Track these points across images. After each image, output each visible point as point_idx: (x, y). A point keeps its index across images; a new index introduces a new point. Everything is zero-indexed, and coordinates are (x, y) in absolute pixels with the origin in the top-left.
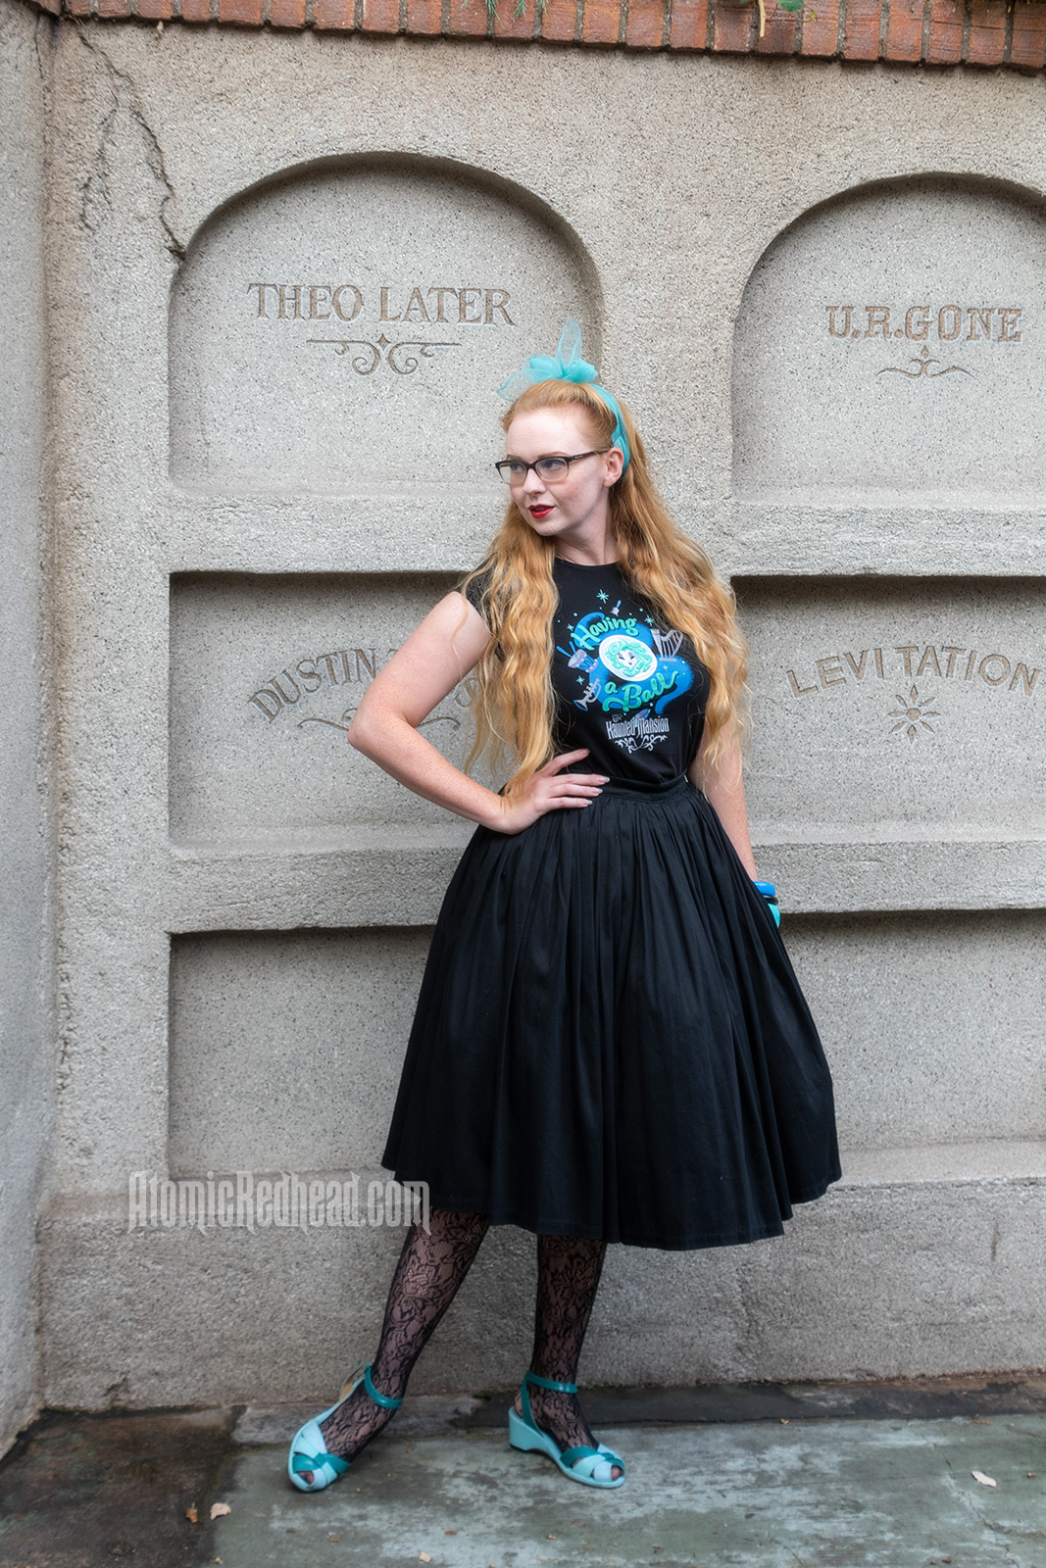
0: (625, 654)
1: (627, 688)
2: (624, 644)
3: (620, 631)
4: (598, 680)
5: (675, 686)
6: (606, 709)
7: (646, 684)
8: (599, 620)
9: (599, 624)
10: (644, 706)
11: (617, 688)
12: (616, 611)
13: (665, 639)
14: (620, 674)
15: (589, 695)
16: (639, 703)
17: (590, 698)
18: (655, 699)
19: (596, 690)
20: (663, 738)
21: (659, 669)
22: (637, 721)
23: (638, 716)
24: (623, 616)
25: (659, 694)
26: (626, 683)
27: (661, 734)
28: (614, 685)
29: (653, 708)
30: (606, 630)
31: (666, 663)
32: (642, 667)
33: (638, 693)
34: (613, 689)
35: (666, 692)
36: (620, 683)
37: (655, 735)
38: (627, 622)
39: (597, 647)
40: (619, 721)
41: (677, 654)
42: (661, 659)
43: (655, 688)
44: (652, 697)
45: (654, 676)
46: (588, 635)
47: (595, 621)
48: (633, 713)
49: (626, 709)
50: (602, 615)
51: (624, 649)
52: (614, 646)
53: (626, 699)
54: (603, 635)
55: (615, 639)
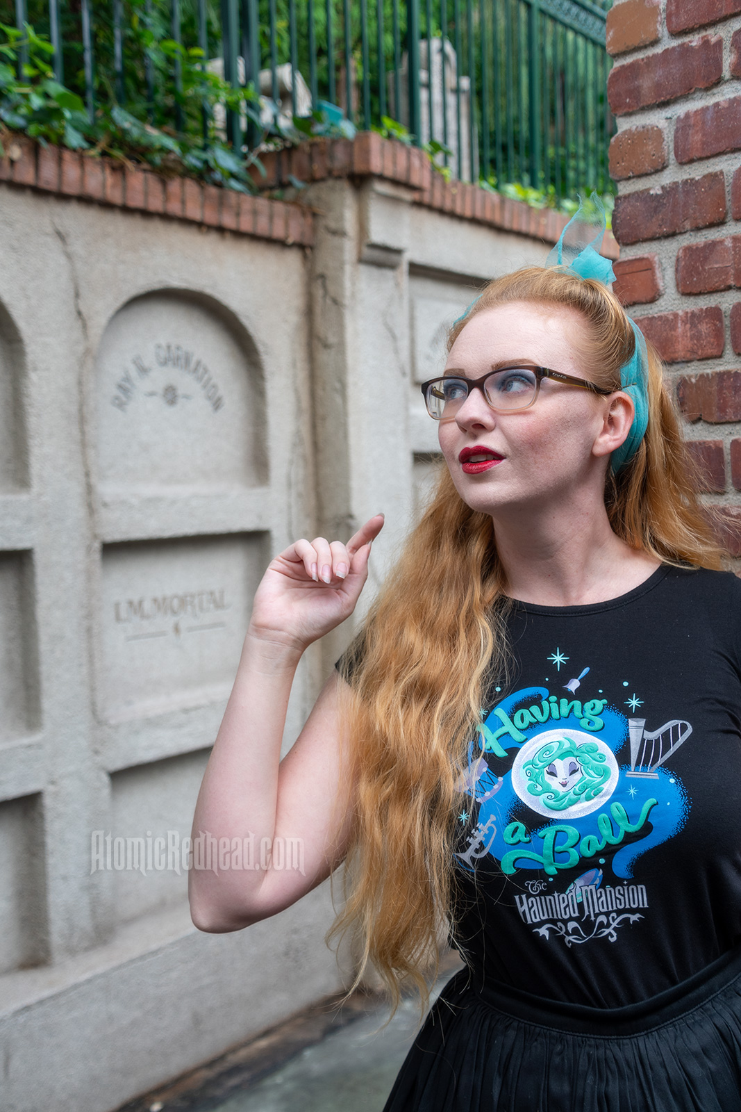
0: (561, 766)
1: (548, 833)
2: (567, 745)
3: (569, 721)
4: (493, 818)
5: (647, 828)
6: (508, 869)
7: (587, 824)
8: (536, 701)
9: (535, 709)
10: (585, 865)
11: (527, 833)
12: (574, 685)
13: (651, 736)
14: (537, 805)
15: (475, 844)
16: (574, 858)
17: (477, 851)
18: (610, 851)
19: (488, 837)
20: (634, 918)
21: (619, 794)
22: (579, 890)
23: (579, 882)
24: (584, 695)
25: (615, 841)
26: (547, 822)
27: (632, 911)
28: (522, 827)
29: (607, 868)
30: (542, 719)
31: (637, 783)
32: (588, 792)
33: (571, 842)
34: (521, 836)
35: (630, 838)
36: (535, 822)
37: (619, 912)
38: (588, 705)
39: (513, 752)
40: (542, 893)
41: (664, 765)
42: (631, 774)
43: (606, 831)
44: (601, 847)
45: (606, 808)
46: (508, 727)
47: (526, 704)
48: (564, 879)
49: (551, 870)
50: (544, 691)
51: (562, 756)
52: (546, 749)
53: (548, 851)
54: (533, 728)
55: (553, 737)
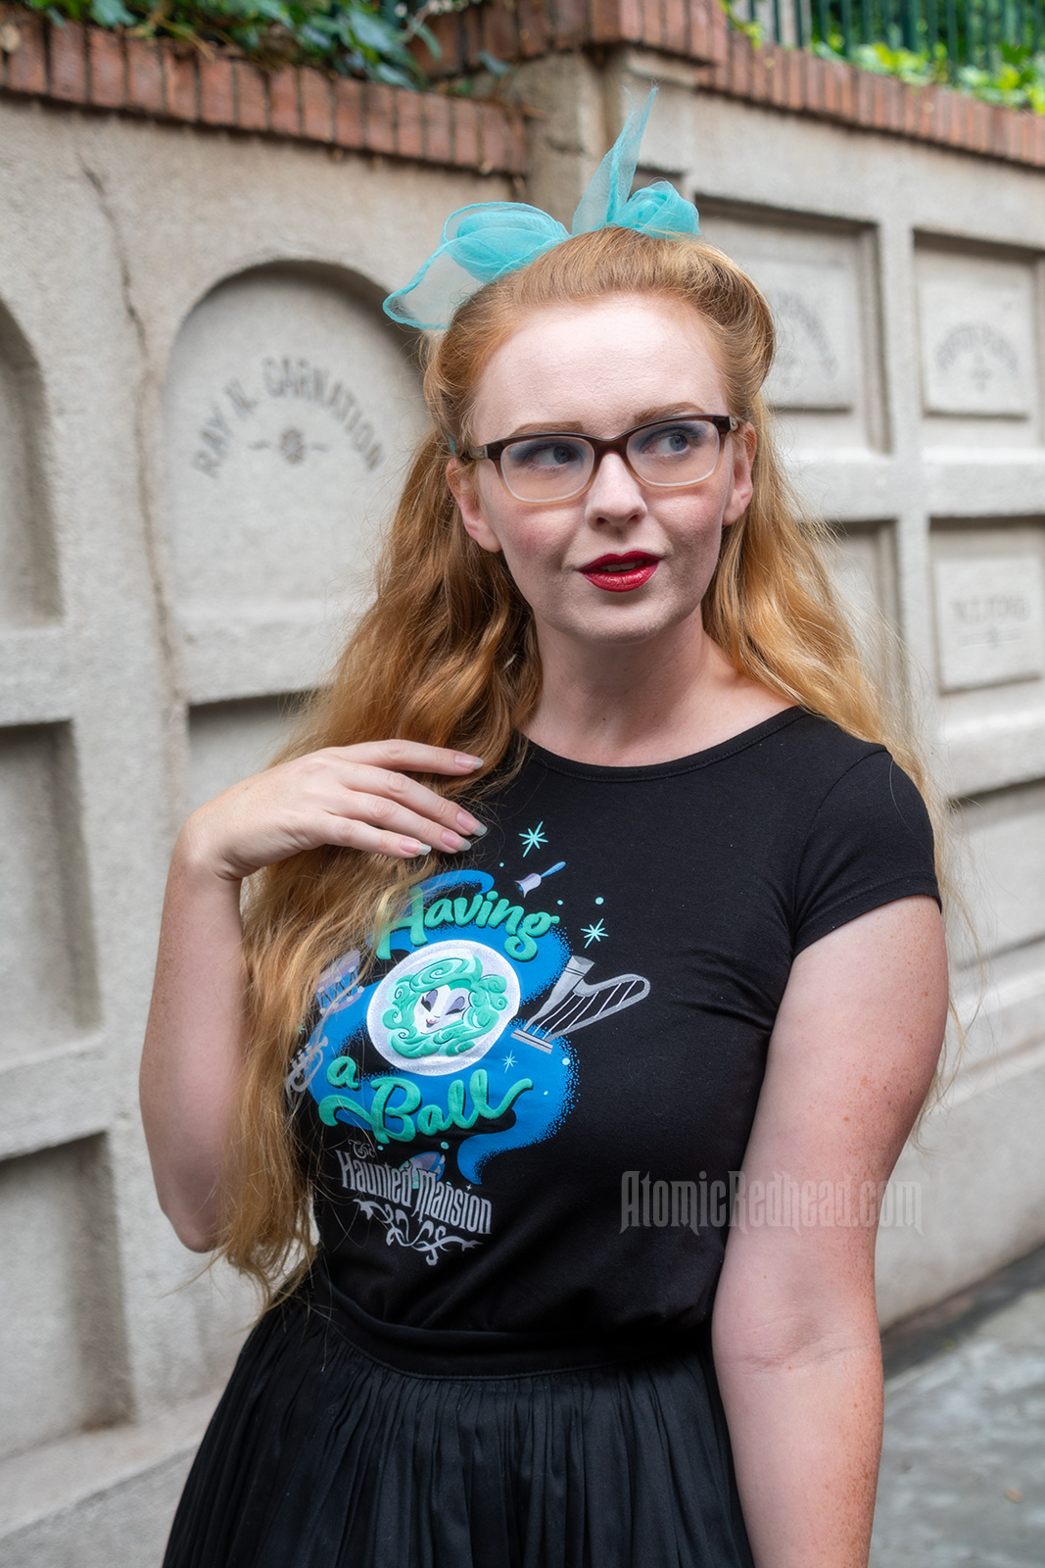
1: (384, 1084)
4: (325, 1042)
5: (508, 1120)
6: (326, 1117)
7: (435, 1089)
8: (469, 892)
9: (461, 903)
11: (356, 1077)
12: (531, 883)
13: (582, 990)
15: (297, 1070)
16: (408, 1132)
17: (297, 1081)
18: (456, 1135)
19: (312, 1066)
20: (468, 1244)
22: (413, 1174)
23: (415, 1163)
24: (534, 901)
25: (464, 1122)
26: (386, 1069)
28: (352, 1065)
30: (462, 920)
32: (453, 1043)
33: (407, 1106)
34: (347, 1078)
35: (483, 1125)
36: (371, 1063)
38: (532, 918)
40: (369, 1162)
42: (518, 1036)
43: (455, 1106)
44: (445, 1125)
47: (455, 892)
49: (381, 1136)
50: (487, 880)
51: (454, 984)
52: (441, 966)
53: (377, 1110)
54: (445, 929)
55: (460, 951)
